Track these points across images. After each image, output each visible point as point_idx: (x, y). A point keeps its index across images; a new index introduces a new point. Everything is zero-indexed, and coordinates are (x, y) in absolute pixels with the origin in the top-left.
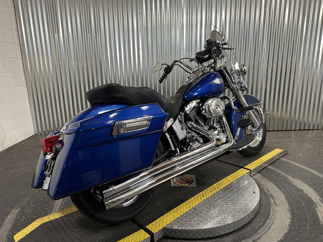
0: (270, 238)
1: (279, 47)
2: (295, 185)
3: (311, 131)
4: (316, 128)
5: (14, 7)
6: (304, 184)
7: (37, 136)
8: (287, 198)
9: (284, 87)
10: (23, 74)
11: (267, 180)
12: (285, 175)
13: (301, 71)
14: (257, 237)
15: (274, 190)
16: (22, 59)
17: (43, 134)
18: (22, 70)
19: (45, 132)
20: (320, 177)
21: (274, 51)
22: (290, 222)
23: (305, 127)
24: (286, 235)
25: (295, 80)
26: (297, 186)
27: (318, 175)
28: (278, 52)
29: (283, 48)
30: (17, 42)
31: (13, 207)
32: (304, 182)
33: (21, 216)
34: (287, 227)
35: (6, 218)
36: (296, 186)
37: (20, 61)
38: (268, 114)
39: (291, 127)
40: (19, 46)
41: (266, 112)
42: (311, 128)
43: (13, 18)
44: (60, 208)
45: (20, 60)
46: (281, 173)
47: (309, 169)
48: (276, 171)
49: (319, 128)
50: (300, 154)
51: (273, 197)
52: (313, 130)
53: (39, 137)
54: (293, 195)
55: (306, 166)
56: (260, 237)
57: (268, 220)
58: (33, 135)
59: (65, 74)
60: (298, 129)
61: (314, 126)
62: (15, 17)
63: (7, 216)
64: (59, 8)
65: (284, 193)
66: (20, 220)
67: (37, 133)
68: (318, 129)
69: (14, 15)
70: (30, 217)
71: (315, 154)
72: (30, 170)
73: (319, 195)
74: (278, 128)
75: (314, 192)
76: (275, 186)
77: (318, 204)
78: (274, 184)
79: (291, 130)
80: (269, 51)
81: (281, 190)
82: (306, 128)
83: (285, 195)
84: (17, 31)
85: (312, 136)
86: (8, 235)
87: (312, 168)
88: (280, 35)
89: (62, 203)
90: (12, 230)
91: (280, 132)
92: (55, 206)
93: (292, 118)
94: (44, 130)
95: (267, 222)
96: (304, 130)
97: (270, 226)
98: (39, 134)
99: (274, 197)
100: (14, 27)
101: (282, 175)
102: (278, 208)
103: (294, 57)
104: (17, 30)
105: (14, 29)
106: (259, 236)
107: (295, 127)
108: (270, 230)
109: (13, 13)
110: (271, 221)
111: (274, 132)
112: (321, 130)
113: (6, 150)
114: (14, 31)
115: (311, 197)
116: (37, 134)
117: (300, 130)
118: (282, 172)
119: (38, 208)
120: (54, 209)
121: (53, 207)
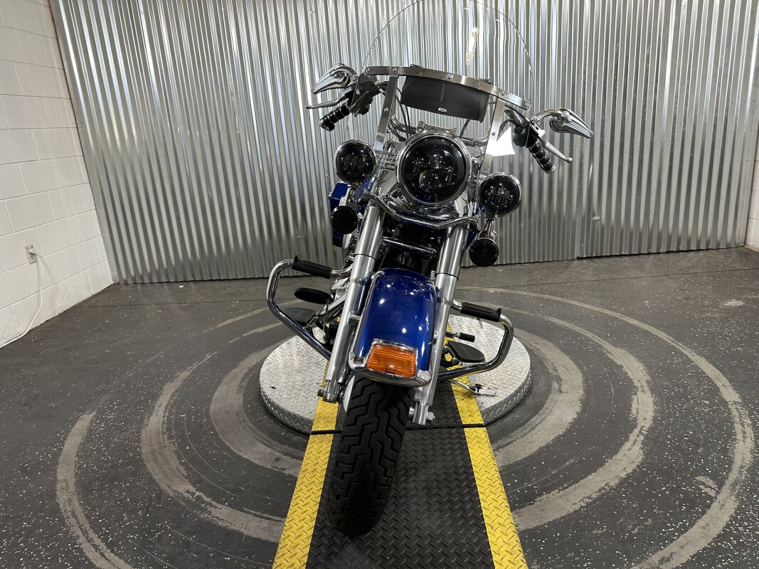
0: (529, 443)
1: (616, 75)
2: (612, 358)
3: (691, 254)
4: (703, 246)
5: (53, 20)
6: (629, 355)
7: (118, 286)
8: (586, 381)
9: (631, 160)
10: (80, 160)
11: (559, 351)
12: (598, 342)
13: (667, 123)
14: (507, 442)
15: (567, 369)
16: (76, 129)
17: (130, 282)
18: (79, 153)
19: (134, 279)
20: (666, 343)
21: (605, 83)
22: (574, 419)
23: (679, 244)
24: (558, 438)
25: (654, 144)
26: (615, 360)
27: (666, 339)
28: (615, 84)
29: (626, 76)
30: (64, 94)
31: (83, 411)
32: (631, 353)
33: (98, 423)
34: (567, 426)
35: (72, 427)
36: (612, 361)
37: (72, 133)
38: (598, 220)
39: (649, 247)
40: (69, 101)
41: (594, 215)
42: (693, 247)
43: (52, 43)
44: (166, 409)
45: (74, 132)
46: (593, 339)
47: (652, 328)
48: (584, 336)
49: (710, 247)
50: (646, 302)
51: (559, 379)
52: (698, 250)
53: (124, 288)
54: (601, 375)
55: (649, 324)
56: (512, 442)
57: (537, 416)
58: (111, 285)
59: (167, 155)
60: (665, 251)
61: (699, 243)
62: (55, 41)
63: (73, 424)
64: (143, 17)
65: (583, 371)
66: (97, 429)
67: (118, 281)
68: (707, 249)
69: (54, 36)
70: (113, 425)
71: (677, 300)
72: (108, 349)
73: (649, 374)
74: (621, 250)
75: (642, 368)
76: (572, 362)
77: (640, 389)
78: (571, 358)
79: (649, 254)
80: (595, 83)
81: (580, 367)
82: (681, 248)
83: (583, 376)
84: (62, 71)
85: (689, 264)
86: (78, 452)
87: (658, 327)
88: (617, 48)
89: (169, 402)
90: (84, 444)
91: (626, 258)
92: (156, 407)
93: (651, 226)
94: (133, 274)
95: (533, 420)
96: (678, 251)
97: (536, 425)
98: (122, 283)
99: (561, 380)
100: (57, 64)
101: (593, 341)
102: (562, 397)
103: (651, 94)
104: (62, 67)
105: (56, 66)
106: (510, 440)
107: (659, 247)
108: (534, 432)
109: (50, 32)
110: (541, 418)
111: (613, 259)
112: (714, 251)
113: (60, 315)
114: (57, 71)
115: (632, 377)
116: (118, 284)
117: (668, 252)
118: (596, 337)
119: (126, 410)
120: (155, 411)
121: (153, 408)
